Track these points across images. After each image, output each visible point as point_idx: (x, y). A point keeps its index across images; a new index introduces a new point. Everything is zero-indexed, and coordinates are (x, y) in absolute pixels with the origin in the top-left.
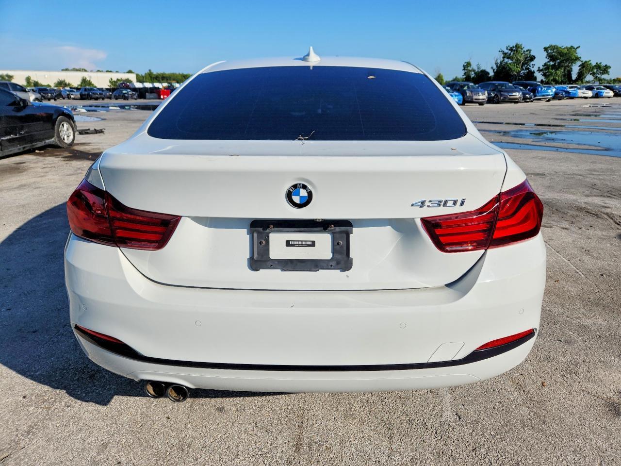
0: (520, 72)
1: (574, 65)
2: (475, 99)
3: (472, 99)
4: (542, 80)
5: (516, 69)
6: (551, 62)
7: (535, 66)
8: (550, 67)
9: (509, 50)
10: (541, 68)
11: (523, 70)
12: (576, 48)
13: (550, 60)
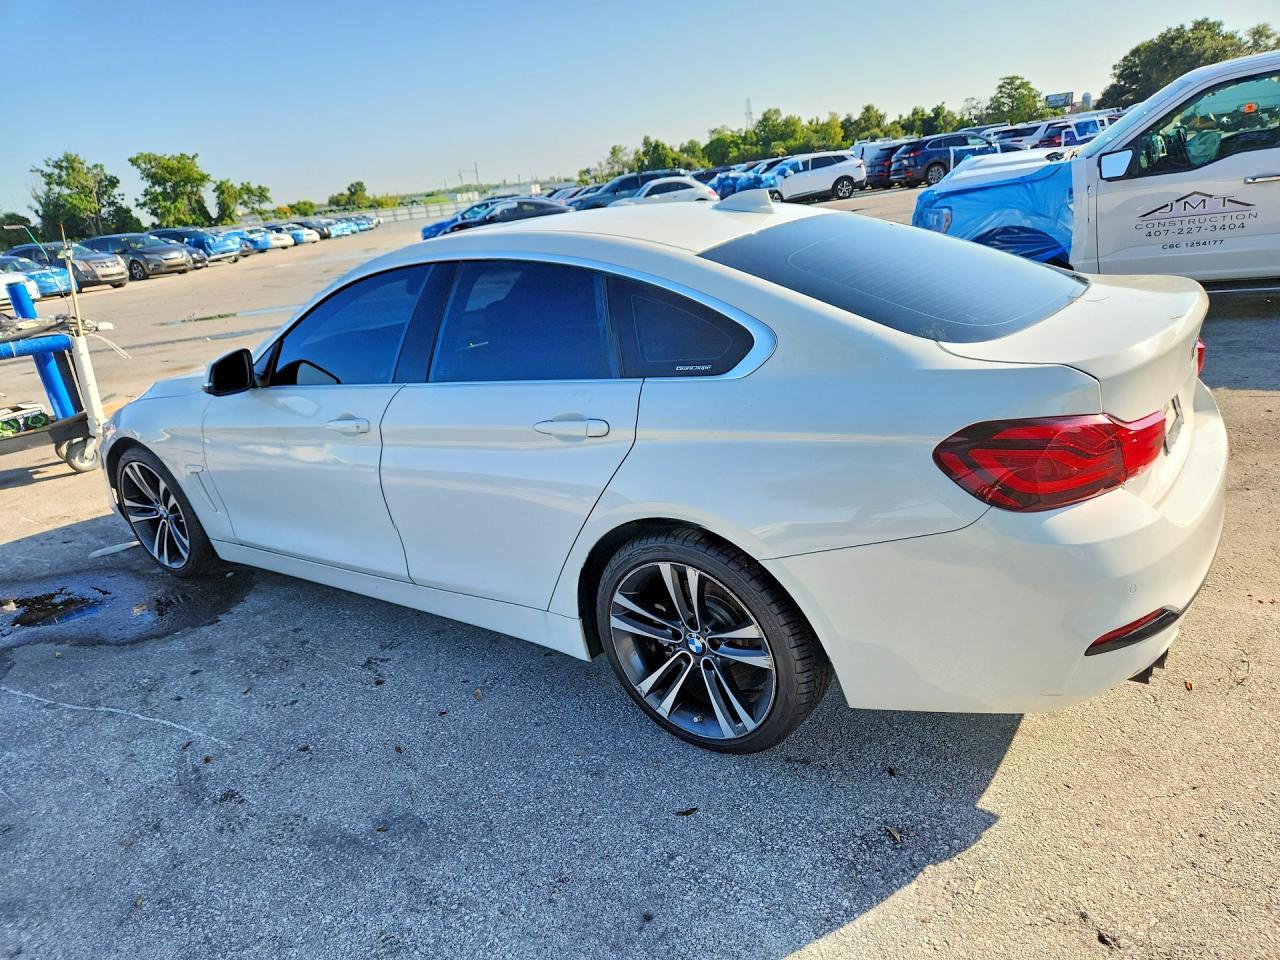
0: (100, 210)
1: (202, 189)
2: (103, 276)
3: (96, 277)
4: (153, 224)
5: (88, 207)
6: (156, 187)
7: (125, 197)
8: (160, 198)
9: (54, 167)
10: (142, 200)
11: (104, 206)
12: (191, 157)
13: (154, 184)
